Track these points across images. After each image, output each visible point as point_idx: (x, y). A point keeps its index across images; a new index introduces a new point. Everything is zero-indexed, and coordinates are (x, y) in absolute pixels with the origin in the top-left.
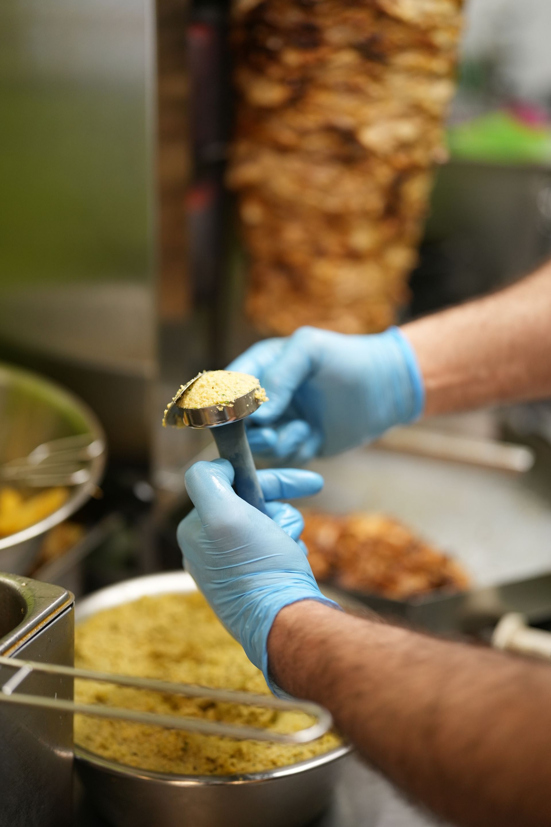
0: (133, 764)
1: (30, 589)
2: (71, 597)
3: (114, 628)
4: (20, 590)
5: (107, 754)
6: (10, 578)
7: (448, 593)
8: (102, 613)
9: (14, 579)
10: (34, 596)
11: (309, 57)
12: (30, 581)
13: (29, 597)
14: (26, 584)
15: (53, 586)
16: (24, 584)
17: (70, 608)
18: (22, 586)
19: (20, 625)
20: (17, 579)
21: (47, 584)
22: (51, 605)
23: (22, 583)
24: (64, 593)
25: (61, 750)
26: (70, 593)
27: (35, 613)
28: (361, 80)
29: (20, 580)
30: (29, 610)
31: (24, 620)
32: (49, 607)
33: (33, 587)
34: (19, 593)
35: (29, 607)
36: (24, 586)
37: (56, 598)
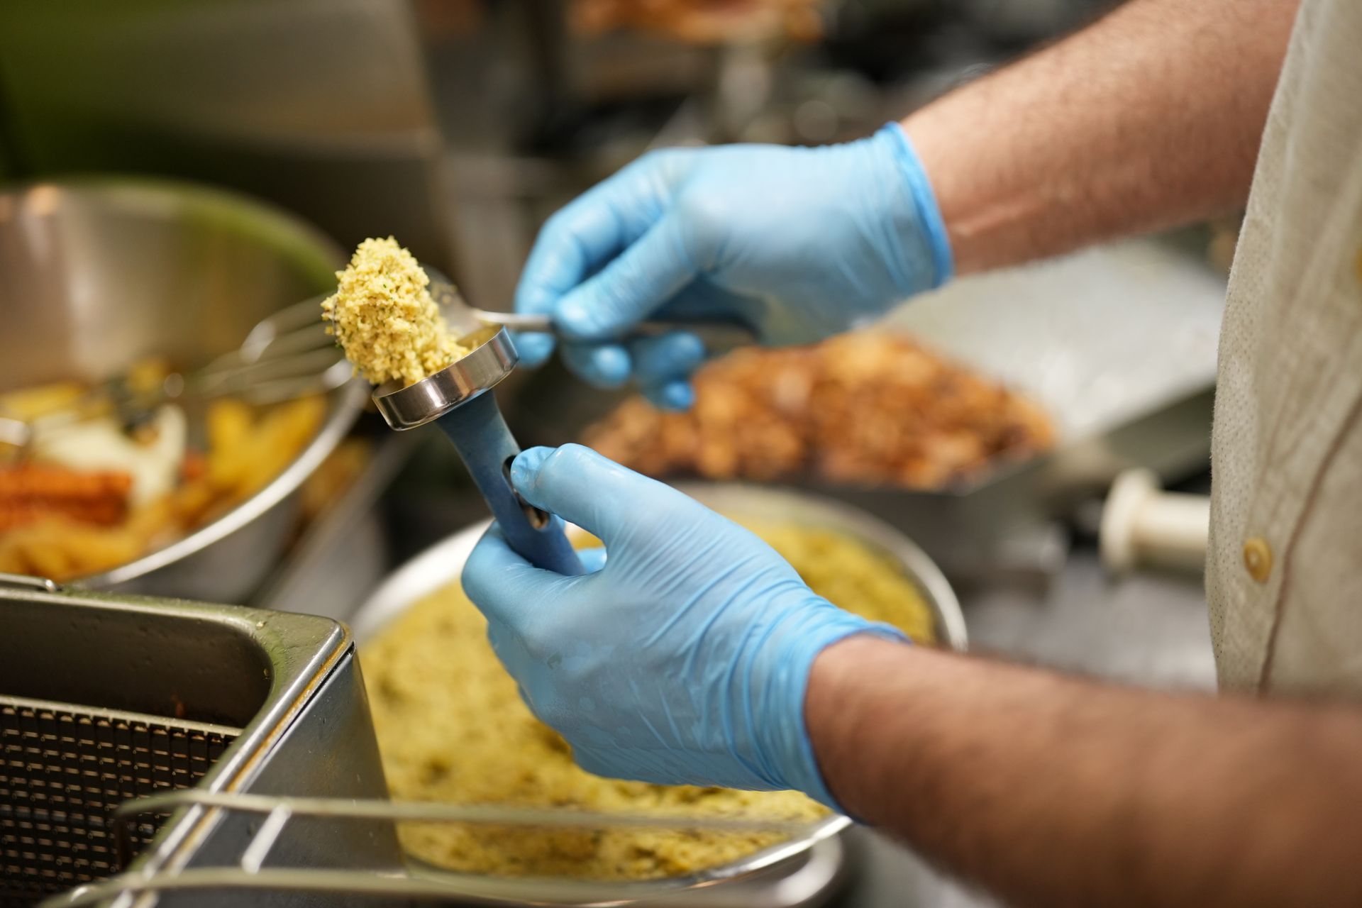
1: (273, 633)
2: (347, 633)
4: (256, 637)
6: (235, 612)
7: (1020, 457)
8: (418, 606)
9: (243, 614)
10: (281, 645)
12: (270, 616)
13: (274, 648)
14: (265, 624)
15: (311, 619)
16: (260, 624)
17: (349, 656)
18: (258, 629)
19: (264, 707)
20: (247, 616)
21: (302, 617)
22: (312, 659)
23: (257, 621)
24: (333, 631)
26: (345, 626)
27: (287, 679)
29: (253, 616)
30: (277, 674)
31: (270, 698)
32: (309, 662)
33: (278, 628)
34: (255, 641)
35: (275, 668)
36: (261, 628)
37: (320, 642)
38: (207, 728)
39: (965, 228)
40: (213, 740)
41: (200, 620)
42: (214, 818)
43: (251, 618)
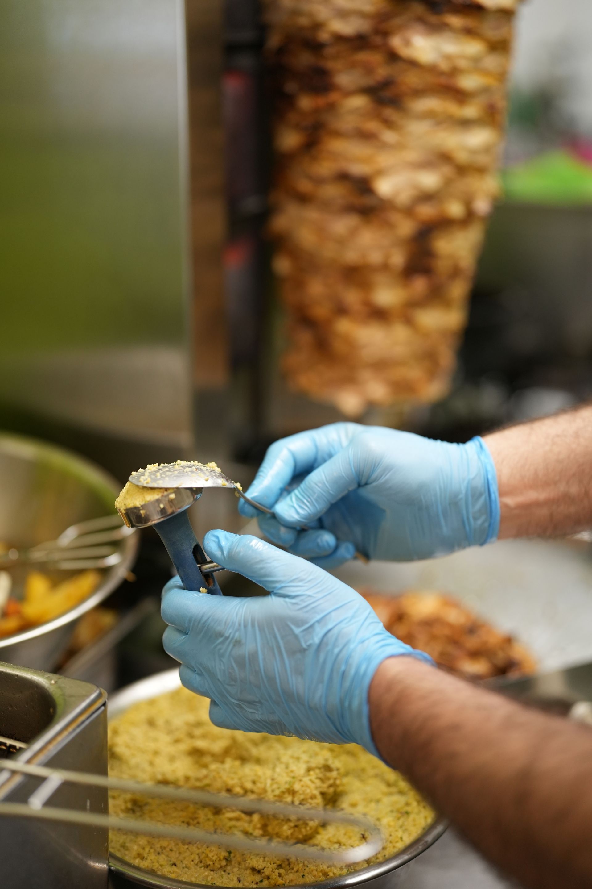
0: (173, 876)
1: (60, 687)
2: (104, 695)
3: (151, 723)
4: (49, 688)
5: (144, 864)
6: (38, 675)
9: (43, 676)
10: (63, 695)
11: (321, 101)
12: (59, 678)
13: (59, 696)
14: (56, 682)
15: (84, 683)
16: (53, 682)
17: (103, 707)
18: (51, 684)
20: (46, 676)
21: (78, 681)
22: (82, 704)
23: (51, 680)
24: (95, 691)
25: (94, 862)
26: (103, 691)
27: (65, 714)
28: (372, 126)
29: (49, 677)
30: (59, 710)
31: (54, 722)
32: (79, 706)
33: (63, 685)
34: (48, 691)
35: (58, 707)
36: (53, 684)
37: (88, 696)
38: (9, 742)
39: (510, 501)
40: (11, 750)
41: (17, 676)
42: (17, 779)
43: (48, 678)
